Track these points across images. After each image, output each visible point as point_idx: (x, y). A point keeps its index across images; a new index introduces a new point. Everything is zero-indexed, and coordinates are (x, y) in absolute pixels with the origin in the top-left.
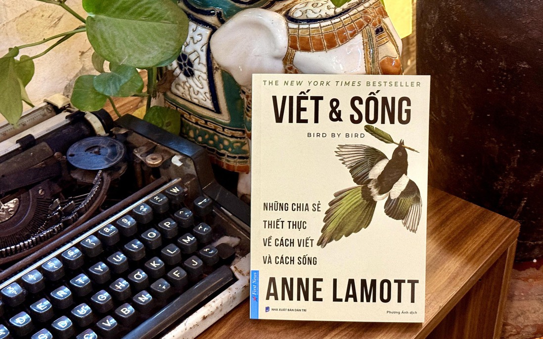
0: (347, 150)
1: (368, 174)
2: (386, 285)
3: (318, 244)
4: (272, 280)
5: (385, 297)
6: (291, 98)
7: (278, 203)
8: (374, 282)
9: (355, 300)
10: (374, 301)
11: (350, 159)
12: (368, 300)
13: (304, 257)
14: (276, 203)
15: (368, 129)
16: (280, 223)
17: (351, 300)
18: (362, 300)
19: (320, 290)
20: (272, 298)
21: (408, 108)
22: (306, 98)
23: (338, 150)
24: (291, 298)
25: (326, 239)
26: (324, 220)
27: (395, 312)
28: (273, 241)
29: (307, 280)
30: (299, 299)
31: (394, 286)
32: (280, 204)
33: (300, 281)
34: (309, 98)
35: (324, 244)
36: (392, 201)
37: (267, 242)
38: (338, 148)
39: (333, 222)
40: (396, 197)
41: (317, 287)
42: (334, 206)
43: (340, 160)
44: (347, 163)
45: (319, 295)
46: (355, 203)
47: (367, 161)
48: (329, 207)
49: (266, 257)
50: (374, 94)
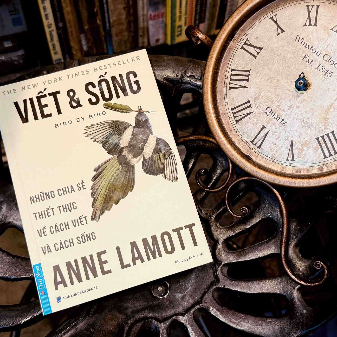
0: (94, 129)
1: (119, 144)
2: (166, 237)
3: (93, 219)
4: (57, 268)
5: (169, 249)
6: (31, 100)
7: (43, 194)
8: (154, 238)
9: (143, 261)
10: (160, 255)
11: (99, 136)
12: (155, 257)
13: (82, 235)
14: (42, 193)
15: (107, 106)
16: (50, 211)
17: (138, 262)
18: (149, 259)
19: (106, 262)
20: (61, 286)
21: (136, 79)
22: (45, 96)
23: (86, 131)
24: (80, 280)
25: (98, 212)
26: (91, 195)
27: (183, 261)
28: (47, 230)
29: (91, 256)
30: (88, 278)
31: (175, 236)
32: (46, 193)
33: (84, 260)
34: (48, 95)
35: (98, 218)
36: (148, 160)
37: (42, 233)
38: (85, 130)
39: (100, 195)
40: (150, 156)
41: (103, 260)
42: (97, 180)
43: (91, 139)
44: (98, 140)
45: (106, 267)
46: (115, 172)
47: (115, 133)
48: (92, 183)
49: (45, 247)
50: (103, 76)
